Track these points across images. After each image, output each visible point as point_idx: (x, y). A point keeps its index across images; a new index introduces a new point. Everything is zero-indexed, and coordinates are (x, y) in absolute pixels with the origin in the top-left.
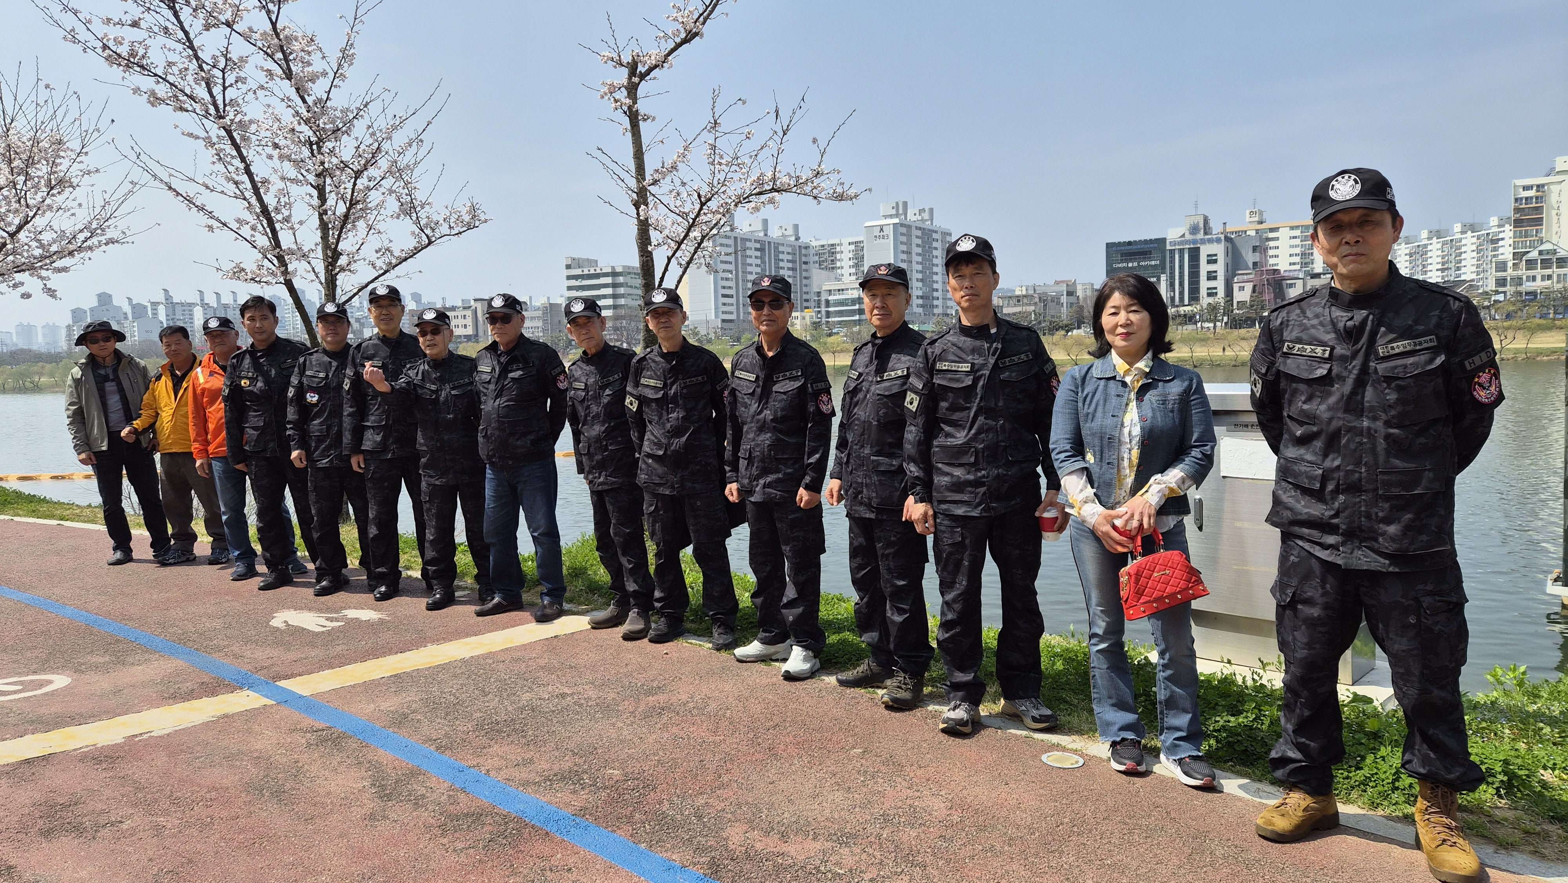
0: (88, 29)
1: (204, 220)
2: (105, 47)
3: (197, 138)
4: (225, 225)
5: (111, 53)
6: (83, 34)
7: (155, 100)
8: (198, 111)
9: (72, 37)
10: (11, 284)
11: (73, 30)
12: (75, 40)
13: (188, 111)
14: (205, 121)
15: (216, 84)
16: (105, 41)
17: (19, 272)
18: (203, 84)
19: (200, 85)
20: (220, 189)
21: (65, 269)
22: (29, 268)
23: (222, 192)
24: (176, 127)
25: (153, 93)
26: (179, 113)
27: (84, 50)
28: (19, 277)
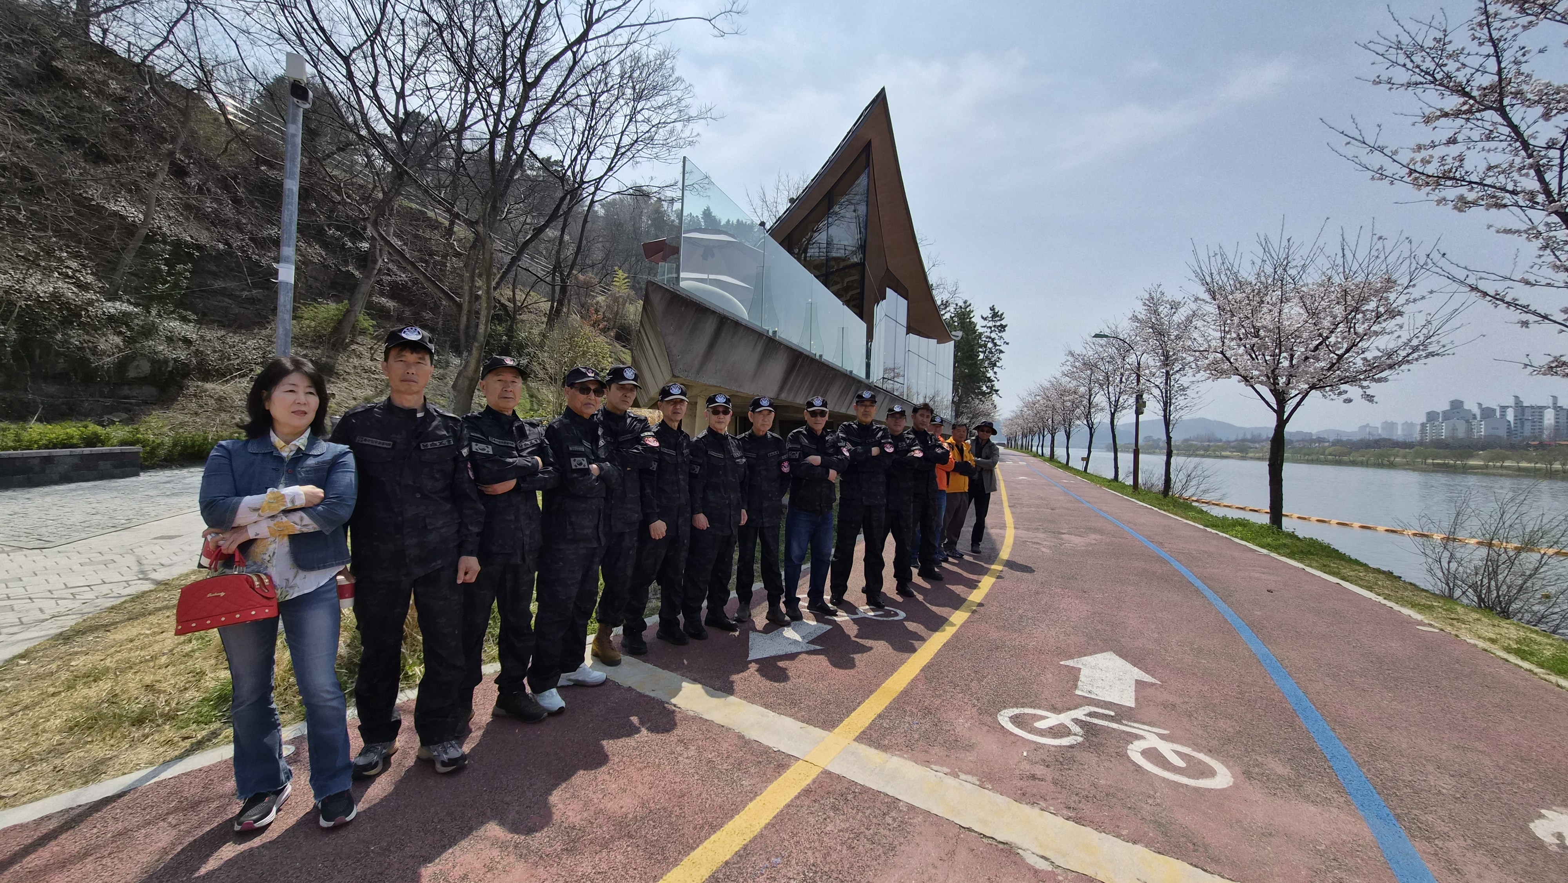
0: (1394, 161)
1: (1518, 315)
2: (1412, 171)
3: (1518, 232)
4: (1545, 317)
5: (1418, 175)
6: (1391, 168)
7: (1463, 204)
8: (1521, 203)
9: (1381, 174)
10: (1336, 392)
11: (1381, 168)
12: (1383, 177)
13: (1505, 206)
14: (1530, 212)
15: (1550, 167)
16: (1411, 166)
17: (1345, 383)
18: (1532, 172)
19: (1527, 175)
20: (1544, 282)
21: (1385, 380)
22: (1352, 380)
23: (1548, 285)
24: (1489, 227)
25: (1462, 198)
26: (1493, 210)
27: (1392, 183)
28: (1343, 387)
